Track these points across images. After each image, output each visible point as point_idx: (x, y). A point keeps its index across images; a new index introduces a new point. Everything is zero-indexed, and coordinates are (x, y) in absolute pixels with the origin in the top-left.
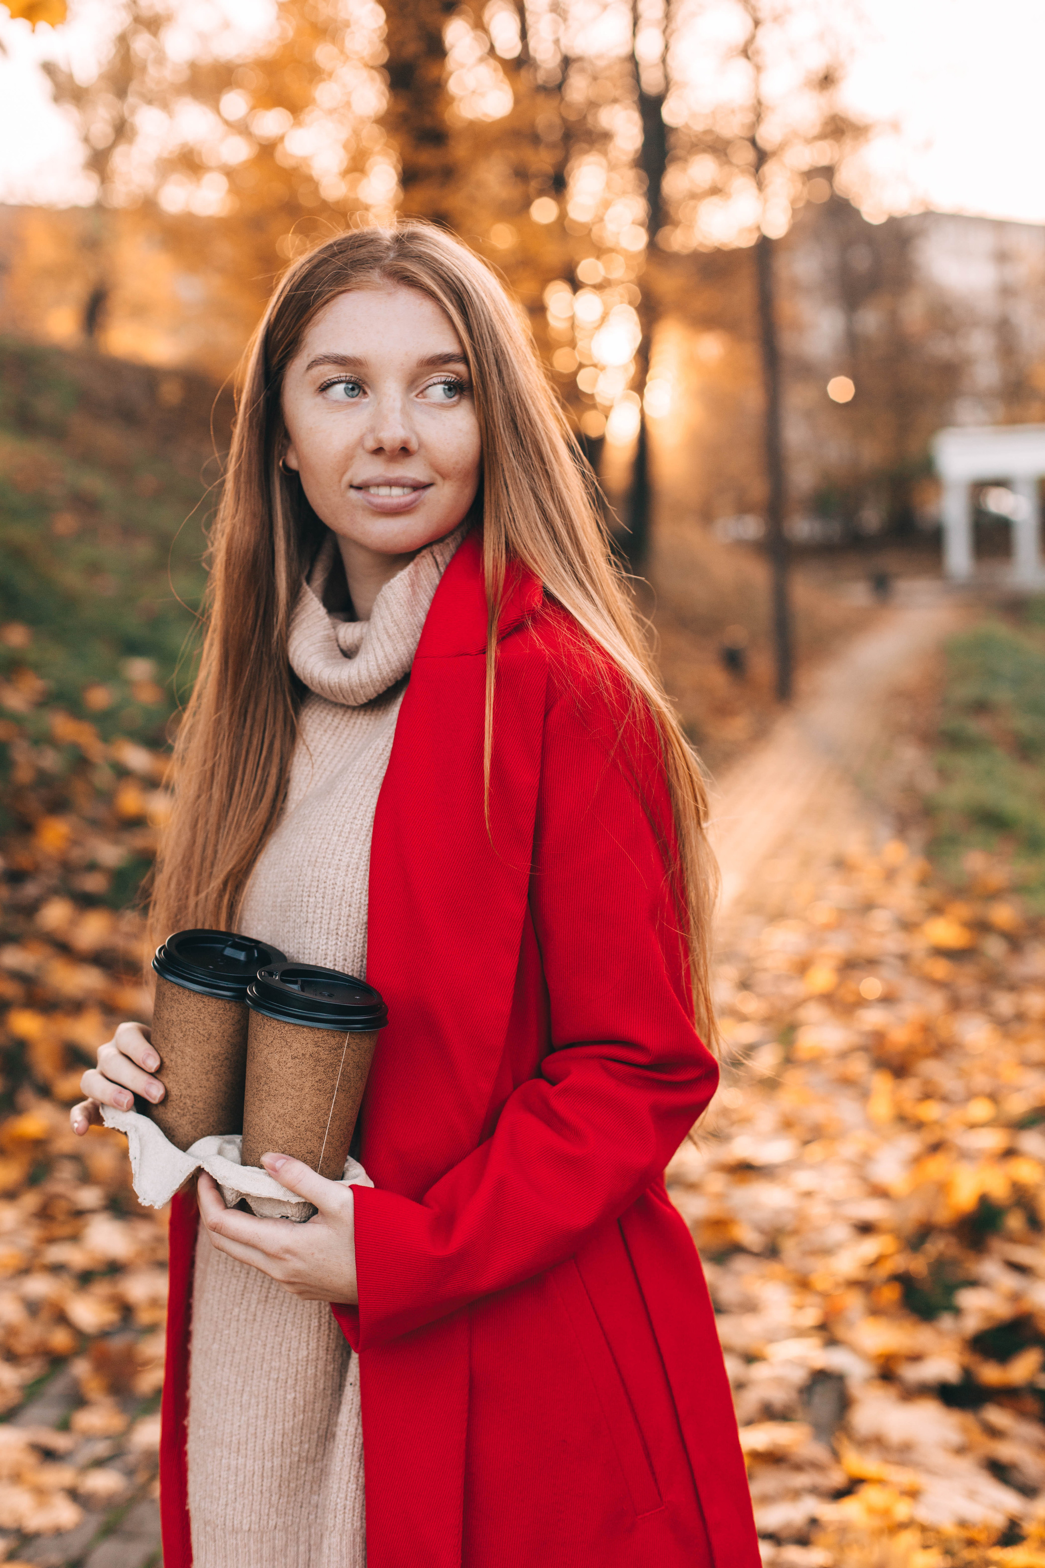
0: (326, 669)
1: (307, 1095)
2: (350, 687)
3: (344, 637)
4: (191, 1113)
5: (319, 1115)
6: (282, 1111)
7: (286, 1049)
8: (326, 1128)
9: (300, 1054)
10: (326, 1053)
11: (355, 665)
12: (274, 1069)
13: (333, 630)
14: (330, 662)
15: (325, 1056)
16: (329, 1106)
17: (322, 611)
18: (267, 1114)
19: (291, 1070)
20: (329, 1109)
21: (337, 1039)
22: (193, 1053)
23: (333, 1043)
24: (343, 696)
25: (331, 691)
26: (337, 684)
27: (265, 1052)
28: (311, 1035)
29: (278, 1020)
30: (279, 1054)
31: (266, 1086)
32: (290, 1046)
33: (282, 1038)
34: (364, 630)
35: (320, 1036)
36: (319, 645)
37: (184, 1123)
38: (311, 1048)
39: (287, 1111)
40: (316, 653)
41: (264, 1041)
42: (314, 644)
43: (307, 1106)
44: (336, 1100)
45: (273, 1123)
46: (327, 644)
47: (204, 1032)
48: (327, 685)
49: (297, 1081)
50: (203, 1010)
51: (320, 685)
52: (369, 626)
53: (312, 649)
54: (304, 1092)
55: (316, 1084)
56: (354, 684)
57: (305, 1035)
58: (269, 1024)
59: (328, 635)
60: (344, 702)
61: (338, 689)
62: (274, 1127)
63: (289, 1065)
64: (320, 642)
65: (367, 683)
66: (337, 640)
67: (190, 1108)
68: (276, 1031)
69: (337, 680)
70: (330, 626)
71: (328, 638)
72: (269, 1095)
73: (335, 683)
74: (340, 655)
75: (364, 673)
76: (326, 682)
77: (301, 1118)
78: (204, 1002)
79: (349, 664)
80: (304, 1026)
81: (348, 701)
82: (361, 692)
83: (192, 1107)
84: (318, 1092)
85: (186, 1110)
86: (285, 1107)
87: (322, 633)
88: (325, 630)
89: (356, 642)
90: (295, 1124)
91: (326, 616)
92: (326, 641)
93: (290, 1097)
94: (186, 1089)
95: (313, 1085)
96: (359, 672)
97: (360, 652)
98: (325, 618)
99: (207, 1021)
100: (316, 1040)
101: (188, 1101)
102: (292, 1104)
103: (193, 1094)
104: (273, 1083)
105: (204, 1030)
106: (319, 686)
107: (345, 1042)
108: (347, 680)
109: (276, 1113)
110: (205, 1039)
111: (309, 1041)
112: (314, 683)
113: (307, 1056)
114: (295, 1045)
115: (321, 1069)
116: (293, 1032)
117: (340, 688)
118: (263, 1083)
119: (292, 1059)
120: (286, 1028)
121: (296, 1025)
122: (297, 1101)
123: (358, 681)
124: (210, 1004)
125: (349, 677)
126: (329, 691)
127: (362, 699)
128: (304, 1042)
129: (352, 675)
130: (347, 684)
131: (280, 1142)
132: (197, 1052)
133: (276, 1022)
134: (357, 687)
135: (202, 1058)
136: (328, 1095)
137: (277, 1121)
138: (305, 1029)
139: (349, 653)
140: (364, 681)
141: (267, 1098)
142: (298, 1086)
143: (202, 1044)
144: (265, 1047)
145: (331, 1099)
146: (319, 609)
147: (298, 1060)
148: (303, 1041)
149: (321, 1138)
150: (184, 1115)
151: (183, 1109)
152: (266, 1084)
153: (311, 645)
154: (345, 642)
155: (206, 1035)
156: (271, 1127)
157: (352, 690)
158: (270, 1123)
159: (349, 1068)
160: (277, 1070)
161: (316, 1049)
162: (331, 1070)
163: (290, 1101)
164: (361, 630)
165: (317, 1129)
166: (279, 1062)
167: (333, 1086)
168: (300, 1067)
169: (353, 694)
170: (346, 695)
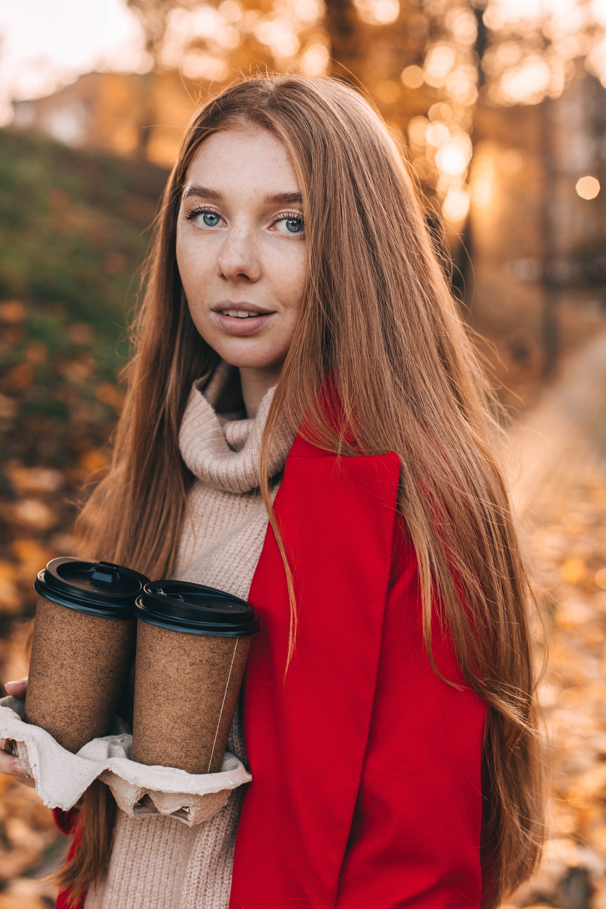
0: (215, 462)
1: (203, 697)
2: (236, 477)
3: (232, 433)
4: (79, 721)
5: (212, 713)
6: (180, 713)
7: (184, 657)
8: (217, 724)
9: (198, 661)
10: (220, 657)
11: (241, 459)
12: (172, 676)
13: (220, 427)
14: (219, 455)
15: (219, 661)
16: (221, 704)
17: (211, 411)
18: (165, 717)
19: (189, 675)
20: (220, 707)
21: (229, 644)
22: (83, 668)
23: (226, 648)
24: (230, 486)
25: (219, 480)
26: (225, 475)
27: (163, 661)
28: (208, 643)
29: (176, 632)
30: (178, 662)
31: (164, 692)
32: (189, 654)
33: (181, 648)
34: (251, 426)
35: (215, 643)
36: (209, 440)
37: (72, 730)
38: (208, 654)
39: (185, 712)
40: (206, 448)
41: (162, 652)
42: (205, 440)
43: (203, 706)
44: (226, 698)
45: (172, 724)
46: (215, 439)
47: (94, 649)
48: (216, 476)
49: (195, 685)
50: (94, 630)
51: (210, 476)
52: (255, 423)
53: (203, 444)
54: (200, 694)
55: (211, 687)
56: (240, 474)
57: (202, 644)
58: (167, 636)
59: (217, 431)
60: (230, 490)
61: (225, 479)
62: (172, 728)
63: (187, 671)
64: (210, 438)
65: (251, 474)
66: (225, 435)
67: (78, 717)
68: (175, 642)
69: (224, 471)
70: (218, 424)
71: (217, 434)
72: (168, 699)
73: (223, 473)
74: (227, 449)
75: (249, 465)
76: (215, 472)
77: (198, 717)
78: (95, 622)
79: (236, 457)
80: (201, 636)
81: (233, 490)
82: (246, 482)
83: (80, 716)
84: (212, 693)
85: (74, 719)
86: (183, 709)
87: (211, 430)
88: (214, 427)
89: (242, 436)
90: (193, 723)
91: (214, 415)
92: (215, 437)
93: (188, 699)
94: (75, 701)
95: (209, 687)
96: (244, 464)
97: (246, 447)
98: (213, 417)
99: (97, 639)
100: (212, 646)
101: (76, 711)
102: (190, 706)
103: (81, 705)
104: (171, 689)
105: (94, 647)
106: (208, 476)
107: (234, 647)
108: (233, 471)
109: (174, 714)
110: (94, 655)
111: (206, 648)
112: (205, 473)
113: (204, 662)
114: (193, 653)
115: (215, 672)
116: (192, 641)
117: (227, 478)
118: (160, 689)
119: (190, 665)
120: (185, 638)
121: (194, 634)
122: (195, 703)
123: (243, 473)
124: (100, 624)
125: (236, 468)
126: (218, 481)
127: (246, 488)
128: (202, 649)
129: (238, 467)
130: (234, 474)
131: (179, 740)
132: (86, 667)
133: (174, 633)
134: (242, 477)
135: (91, 672)
136: (220, 695)
137: (176, 722)
138: (202, 638)
139: (234, 446)
140: (248, 472)
141: (165, 702)
142: (196, 689)
143: (91, 660)
144: (163, 656)
145: (223, 698)
146: (208, 409)
147: (195, 666)
148: (200, 649)
149: (213, 733)
150: (72, 723)
151: (71, 719)
152: (164, 689)
153: (202, 441)
154: (232, 436)
155: (95, 652)
156: (169, 727)
157: (238, 480)
158: (168, 725)
159: (236, 669)
160: (176, 676)
161: (211, 655)
162: (223, 672)
163: (188, 704)
164: (248, 426)
165: (211, 726)
166: (177, 669)
167: (224, 686)
168: (198, 672)
169: (238, 484)
170: (232, 484)
